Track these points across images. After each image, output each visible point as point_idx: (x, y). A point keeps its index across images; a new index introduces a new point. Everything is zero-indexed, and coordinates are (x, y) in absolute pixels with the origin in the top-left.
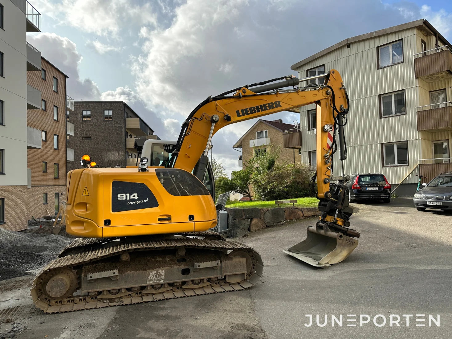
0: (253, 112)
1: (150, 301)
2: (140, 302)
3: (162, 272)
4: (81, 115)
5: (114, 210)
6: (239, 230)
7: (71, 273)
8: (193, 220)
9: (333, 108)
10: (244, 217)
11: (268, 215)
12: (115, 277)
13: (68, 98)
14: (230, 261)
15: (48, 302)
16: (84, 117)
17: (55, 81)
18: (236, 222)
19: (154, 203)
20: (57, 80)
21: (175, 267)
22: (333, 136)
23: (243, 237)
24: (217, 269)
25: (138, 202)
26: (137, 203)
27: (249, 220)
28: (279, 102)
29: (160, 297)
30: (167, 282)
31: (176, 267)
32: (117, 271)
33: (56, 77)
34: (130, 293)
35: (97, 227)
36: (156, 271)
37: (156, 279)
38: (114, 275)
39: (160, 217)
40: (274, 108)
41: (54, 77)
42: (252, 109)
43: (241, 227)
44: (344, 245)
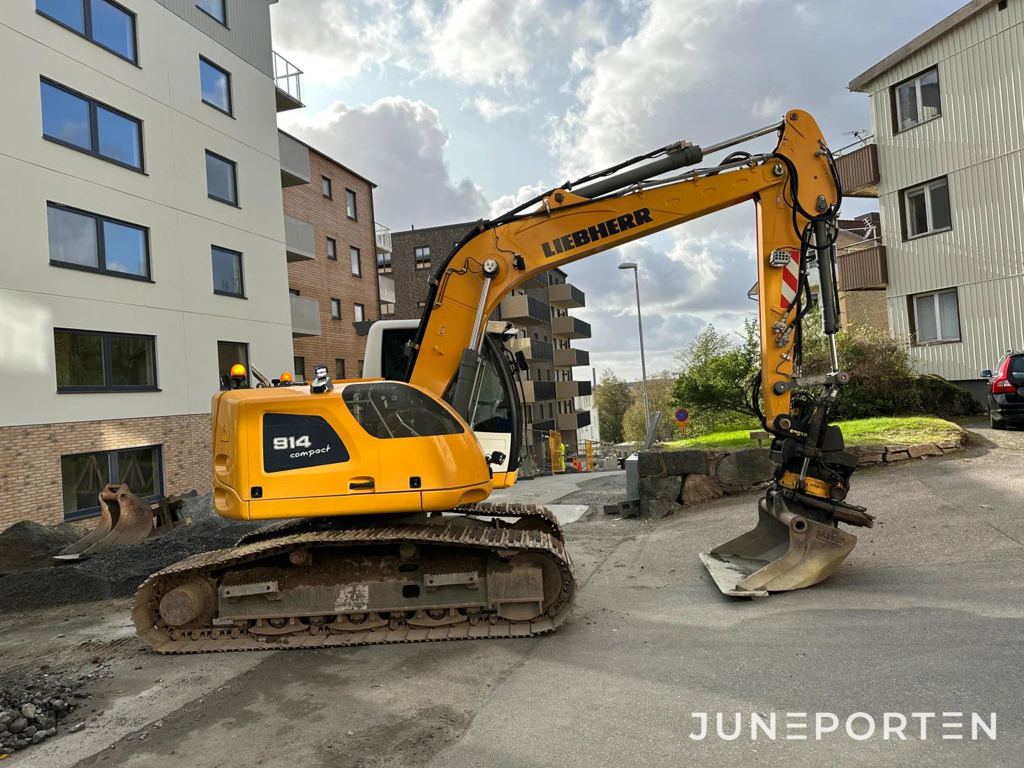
0: (582, 241)
1: (334, 646)
2: (315, 646)
3: (364, 589)
4: (413, 259)
5: (268, 469)
6: (655, 501)
7: (206, 585)
8: (420, 487)
9: (794, 208)
10: (665, 471)
11: (728, 467)
12: (273, 595)
13: (377, 227)
14: (506, 574)
15: (170, 632)
16: (419, 262)
17: (350, 196)
18: (645, 483)
19: (339, 453)
20: (354, 194)
21: (389, 581)
22: (797, 277)
23: (665, 516)
24: (477, 589)
25: (311, 453)
26: (309, 454)
27: (680, 479)
28: (646, 211)
29: (356, 639)
30: (374, 609)
31: (391, 581)
32: (273, 585)
33: (352, 189)
34: (307, 627)
35: (238, 500)
36: (351, 588)
37: (352, 602)
38: (268, 591)
39: (354, 482)
40: (633, 226)
41: (348, 190)
42: (581, 235)
43: (659, 495)
44: (811, 547)
